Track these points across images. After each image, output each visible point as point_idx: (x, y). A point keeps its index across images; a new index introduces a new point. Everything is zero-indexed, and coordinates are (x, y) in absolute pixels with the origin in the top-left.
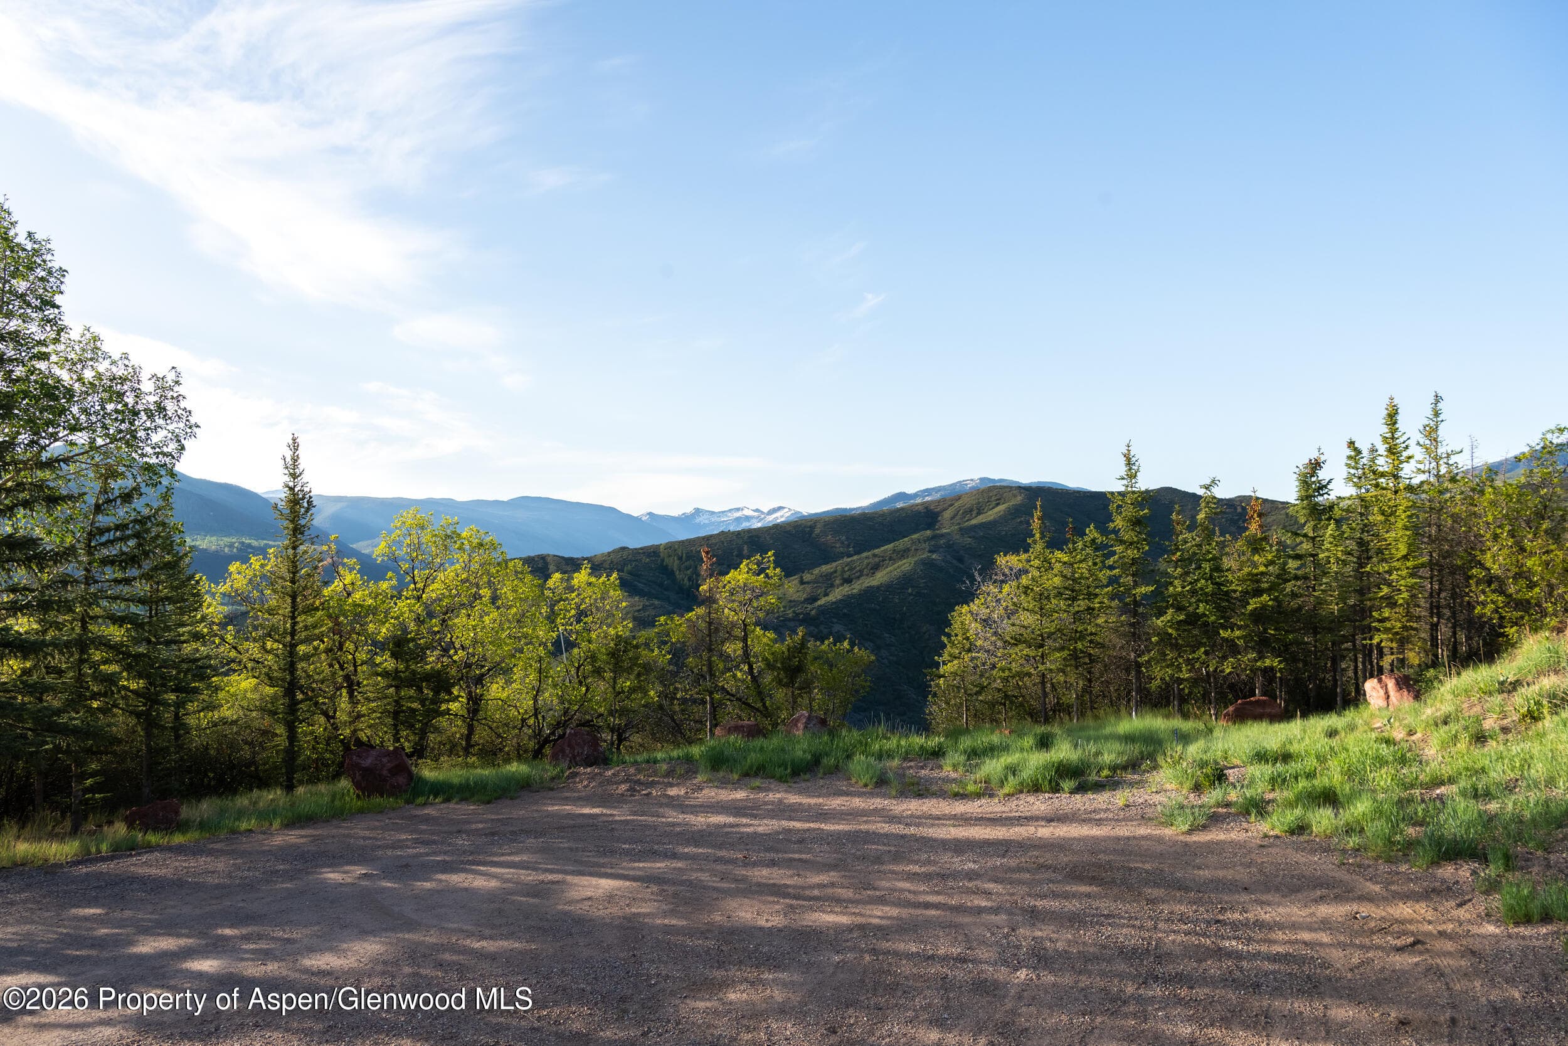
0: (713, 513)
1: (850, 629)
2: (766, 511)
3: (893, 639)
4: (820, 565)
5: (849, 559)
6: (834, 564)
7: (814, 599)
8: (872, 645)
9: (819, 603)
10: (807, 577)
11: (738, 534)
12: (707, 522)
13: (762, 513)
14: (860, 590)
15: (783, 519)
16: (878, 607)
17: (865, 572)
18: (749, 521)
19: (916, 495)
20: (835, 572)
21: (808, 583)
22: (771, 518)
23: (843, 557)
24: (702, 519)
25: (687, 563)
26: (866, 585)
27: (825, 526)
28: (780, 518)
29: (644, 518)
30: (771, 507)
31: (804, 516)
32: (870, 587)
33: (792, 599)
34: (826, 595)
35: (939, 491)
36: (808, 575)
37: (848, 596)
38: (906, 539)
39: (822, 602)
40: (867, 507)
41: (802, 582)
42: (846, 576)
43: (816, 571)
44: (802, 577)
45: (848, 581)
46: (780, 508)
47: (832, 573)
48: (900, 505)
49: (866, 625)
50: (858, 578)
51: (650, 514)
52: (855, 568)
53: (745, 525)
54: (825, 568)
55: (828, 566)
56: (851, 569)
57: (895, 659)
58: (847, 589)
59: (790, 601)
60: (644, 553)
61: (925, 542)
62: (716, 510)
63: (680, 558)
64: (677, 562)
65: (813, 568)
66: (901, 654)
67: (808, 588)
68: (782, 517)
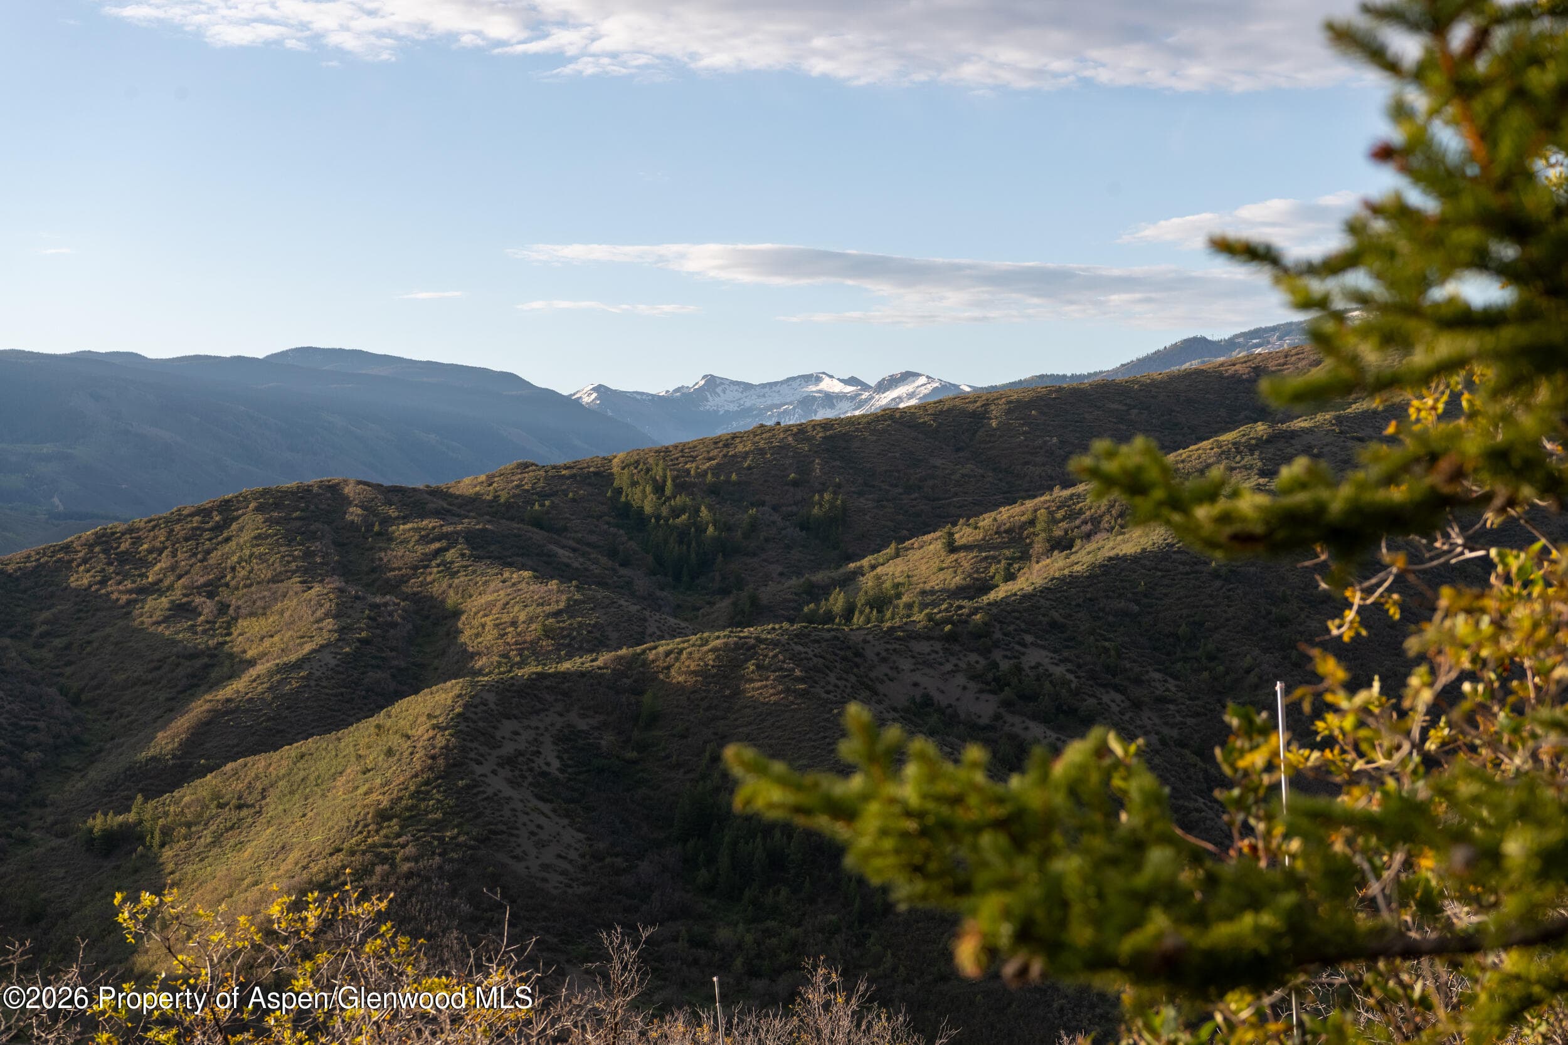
0: (747, 387)
1: (1066, 660)
2: (873, 383)
3: (1172, 684)
4: (996, 506)
5: (1067, 493)
6: (1030, 504)
7: (986, 587)
8: (1118, 697)
9: (992, 596)
10: (964, 534)
11: (801, 432)
12: (733, 407)
13: (865, 387)
14: (1093, 566)
15: (913, 402)
16: (1136, 608)
17: (1104, 525)
18: (832, 406)
19: (1231, 344)
20: (1032, 522)
21: (967, 548)
22: (885, 399)
23: (1051, 489)
24: (717, 402)
25: (679, 500)
26: (1107, 553)
27: (1009, 412)
28: (904, 397)
29: (586, 400)
30: (886, 374)
31: (964, 397)
32: (1117, 558)
33: (928, 587)
34: (1010, 577)
35: (1288, 333)
36: (968, 530)
37: (1062, 579)
38: (1205, 444)
39: (1001, 592)
40: (1116, 371)
41: (952, 548)
42: (1058, 533)
43: (986, 520)
44: (951, 534)
45: (1063, 544)
46: (907, 376)
47: (1023, 526)
48: (1193, 364)
49: (1106, 650)
50: (1088, 536)
51: (600, 389)
52: (1081, 512)
53: (823, 414)
54: (1007, 514)
55: (1016, 509)
56: (1071, 516)
57: (1175, 733)
58: (1061, 563)
59: (923, 593)
60: (573, 476)
61: (1252, 450)
62: (755, 381)
63: (659, 489)
64: (651, 497)
65: (977, 514)
66: (1190, 721)
67: (966, 560)
68: (911, 396)
